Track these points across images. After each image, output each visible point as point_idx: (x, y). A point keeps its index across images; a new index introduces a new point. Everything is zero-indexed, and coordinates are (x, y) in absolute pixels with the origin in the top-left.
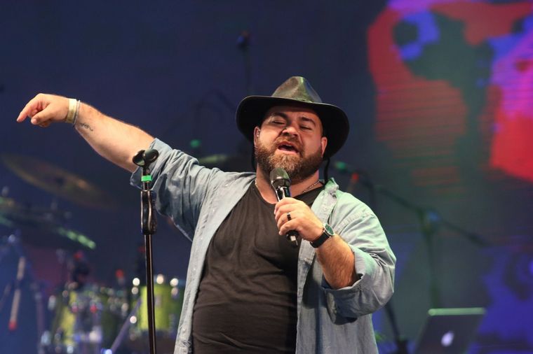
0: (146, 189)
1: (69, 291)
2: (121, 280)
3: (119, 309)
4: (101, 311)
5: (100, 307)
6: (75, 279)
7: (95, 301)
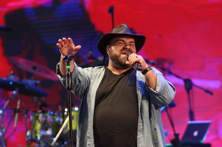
0: (68, 71)
1: (39, 113)
2: (60, 109)
3: (59, 121)
4: (52, 122)
5: (51, 120)
6: (41, 109)
7: (49, 118)
